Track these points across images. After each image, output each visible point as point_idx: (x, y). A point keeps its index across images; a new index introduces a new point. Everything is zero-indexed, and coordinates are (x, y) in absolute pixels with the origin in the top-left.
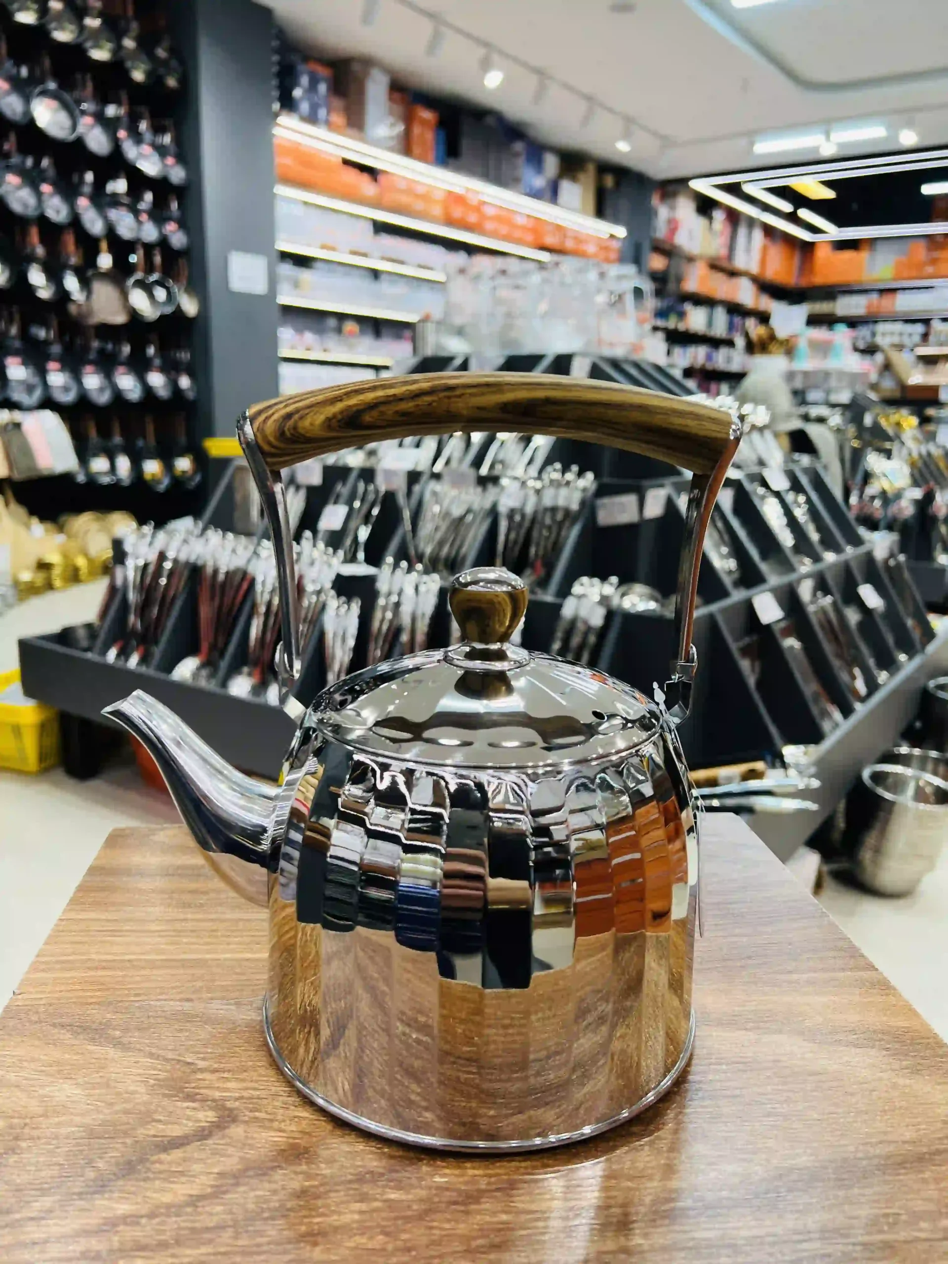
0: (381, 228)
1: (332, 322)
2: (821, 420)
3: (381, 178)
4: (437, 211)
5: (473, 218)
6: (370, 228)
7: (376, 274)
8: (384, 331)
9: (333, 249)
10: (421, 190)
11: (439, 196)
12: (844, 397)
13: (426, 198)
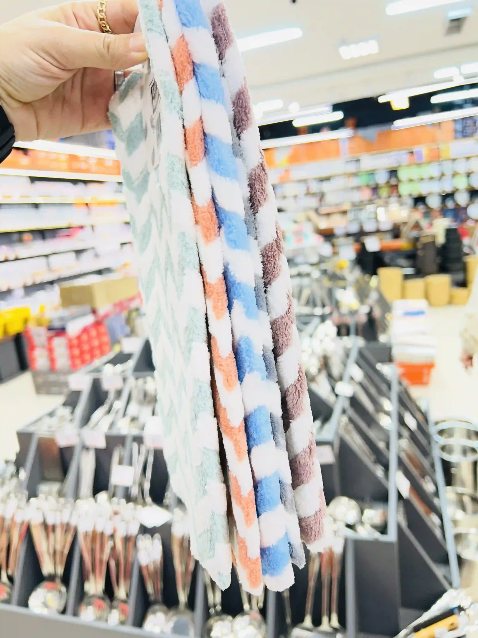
0: (33, 179)
1: (15, 237)
2: (308, 275)
3: (30, 153)
4: (64, 165)
5: (83, 166)
6: (29, 180)
7: (36, 206)
8: (47, 234)
9: (9, 197)
10: (54, 156)
11: (64, 158)
12: (315, 259)
13: (57, 160)
